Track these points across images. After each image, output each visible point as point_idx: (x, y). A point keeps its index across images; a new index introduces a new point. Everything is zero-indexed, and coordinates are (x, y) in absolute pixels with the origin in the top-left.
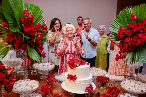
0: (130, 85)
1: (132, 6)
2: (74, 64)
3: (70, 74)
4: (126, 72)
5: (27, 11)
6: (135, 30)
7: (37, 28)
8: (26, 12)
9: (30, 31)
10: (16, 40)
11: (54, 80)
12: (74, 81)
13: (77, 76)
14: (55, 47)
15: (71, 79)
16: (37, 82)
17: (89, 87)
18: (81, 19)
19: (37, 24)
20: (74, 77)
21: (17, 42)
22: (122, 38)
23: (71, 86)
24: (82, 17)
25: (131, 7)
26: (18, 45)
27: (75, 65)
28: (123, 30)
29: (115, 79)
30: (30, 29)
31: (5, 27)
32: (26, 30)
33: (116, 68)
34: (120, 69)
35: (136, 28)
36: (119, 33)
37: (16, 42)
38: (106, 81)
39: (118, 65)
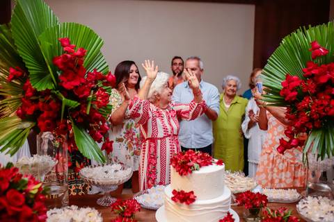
0: (319, 209)
1: (310, 26)
2: (189, 164)
3: (177, 190)
4: (297, 178)
5: (67, 40)
6: (323, 80)
7: (91, 81)
8: (65, 44)
9: (76, 87)
10: (41, 110)
11: (137, 205)
12: (191, 204)
13: (195, 194)
14: (127, 128)
15: (182, 201)
16: (96, 212)
17: (226, 219)
18: (178, 61)
19: (92, 71)
20: (189, 197)
21: (45, 115)
22: (293, 99)
23: (182, 217)
24: (180, 58)
25: (307, 28)
26: (47, 121)
27: (191, 167)
28: (293, 81)
29: (277, 197)
30: (77, 83)
31: (13, 81)
32: (68, 85)
33: (272, 170)
34: (282, 171)
35: (326, 74)
36: (285, 88)
37: (41, 115)
38: (262, 203)
39: (278, 161)
